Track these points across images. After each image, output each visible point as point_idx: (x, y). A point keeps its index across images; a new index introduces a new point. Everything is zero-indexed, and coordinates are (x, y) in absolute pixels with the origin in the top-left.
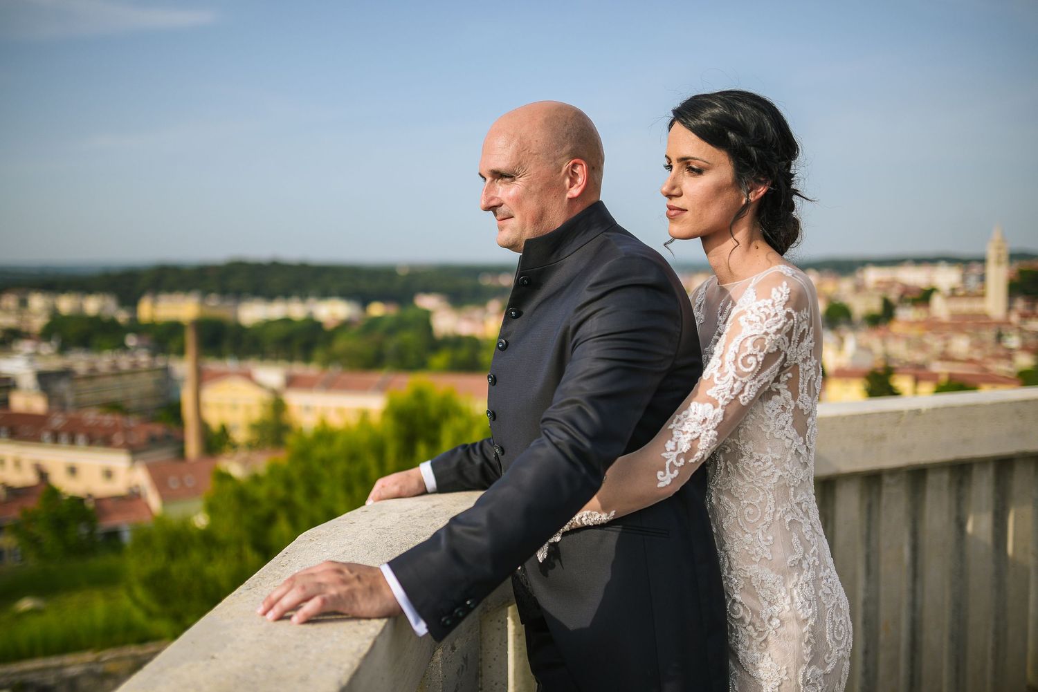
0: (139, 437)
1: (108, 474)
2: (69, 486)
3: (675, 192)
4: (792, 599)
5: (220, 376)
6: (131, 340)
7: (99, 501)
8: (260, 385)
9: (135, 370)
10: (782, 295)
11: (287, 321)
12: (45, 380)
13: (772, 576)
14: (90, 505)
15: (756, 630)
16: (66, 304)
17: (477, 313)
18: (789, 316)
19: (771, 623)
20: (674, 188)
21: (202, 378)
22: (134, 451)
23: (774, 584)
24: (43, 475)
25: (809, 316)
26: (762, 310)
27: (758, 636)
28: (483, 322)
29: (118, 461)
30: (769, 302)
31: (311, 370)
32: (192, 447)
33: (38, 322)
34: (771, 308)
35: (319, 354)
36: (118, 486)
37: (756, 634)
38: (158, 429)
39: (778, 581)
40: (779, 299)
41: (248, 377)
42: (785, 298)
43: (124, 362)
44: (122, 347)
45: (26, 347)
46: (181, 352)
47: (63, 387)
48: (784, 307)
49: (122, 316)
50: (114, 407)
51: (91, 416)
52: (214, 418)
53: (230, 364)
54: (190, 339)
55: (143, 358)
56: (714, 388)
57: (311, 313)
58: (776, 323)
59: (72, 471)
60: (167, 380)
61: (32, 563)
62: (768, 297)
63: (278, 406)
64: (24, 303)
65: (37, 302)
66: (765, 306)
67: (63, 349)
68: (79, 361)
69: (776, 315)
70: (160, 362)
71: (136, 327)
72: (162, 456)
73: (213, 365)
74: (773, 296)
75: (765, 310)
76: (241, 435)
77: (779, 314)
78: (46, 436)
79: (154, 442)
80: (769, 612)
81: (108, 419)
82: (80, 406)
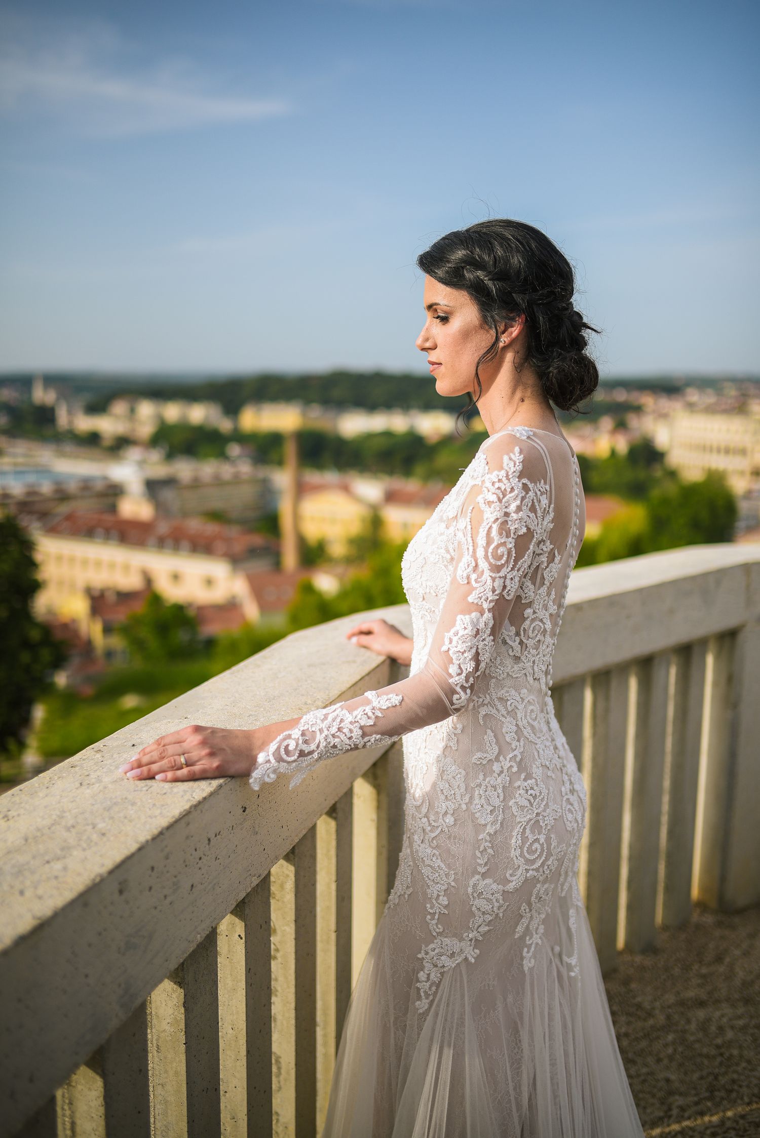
0: (238, 547)
1: (209, 582)
2: (172, 593)
3: (428, 345)
4: (471, 798)
5: (318, 489)
6: (234, 450)
7: (201, 609)
8: (357, 499)
9: (236, 480)
10: (515, 464)
11: (388, 434)
12: (153, 487)
13: (453, 768)
14: (192, 613)
15: (430, 824)
16: (173, 412)
17: (587, 429)
18: (525, 488)
19: (445, 818)
20: (427, 340)
21: (301, 490)
22: (235, 560)
23: (454, 778)
24: (148, 581)
25: (548, 490)
26: (497, 485)
27: (431, 831)
28: (594, 441)
29: (219, 569)
30: (503, 473)
31: (411, 485)
32: (290, 559)
33: (146, 430)
34: (505, 481)
35: (420, 469)
36: (217, 595)
37: (429, 828)
38: (257, 540)
39: (459, 776)
40: (513, 469)
41: (346, 489)
42: (519, 467)
43: (226, 471)
44: (222, 455)
45: (134, 454)
46: (280, 463)
47: (168, 495)
48: (520, 477)
49: (225, 425)
50: (216, 516)
51: (195, 525)
52: (313, 531)
53: (330, 477)
54: (290, 450)
55: (245, 468)
56: (474, 592)
57: (412, 427)
58: (515, 499)
59: (176, 577)
60: (267, 492)
61: (138, 664)
62: (501, 468)
63: (376, 522)
64: (132, 411)
65: (146, 410)
66: (500, 481)
67: (170, 456)
68: (184, 469)
69: (512, 489)
70: (263, 472)
71: (239, 437)
72: (261, 566)
73: (313, 477)
74: (505, 465)
75: (501, 485)
76: (338, 549)
77: (515, 488)
78: (152, 540)
79: (253, 553)
80: (444, 807)
81: (211, 528)
82: (185, 514)
